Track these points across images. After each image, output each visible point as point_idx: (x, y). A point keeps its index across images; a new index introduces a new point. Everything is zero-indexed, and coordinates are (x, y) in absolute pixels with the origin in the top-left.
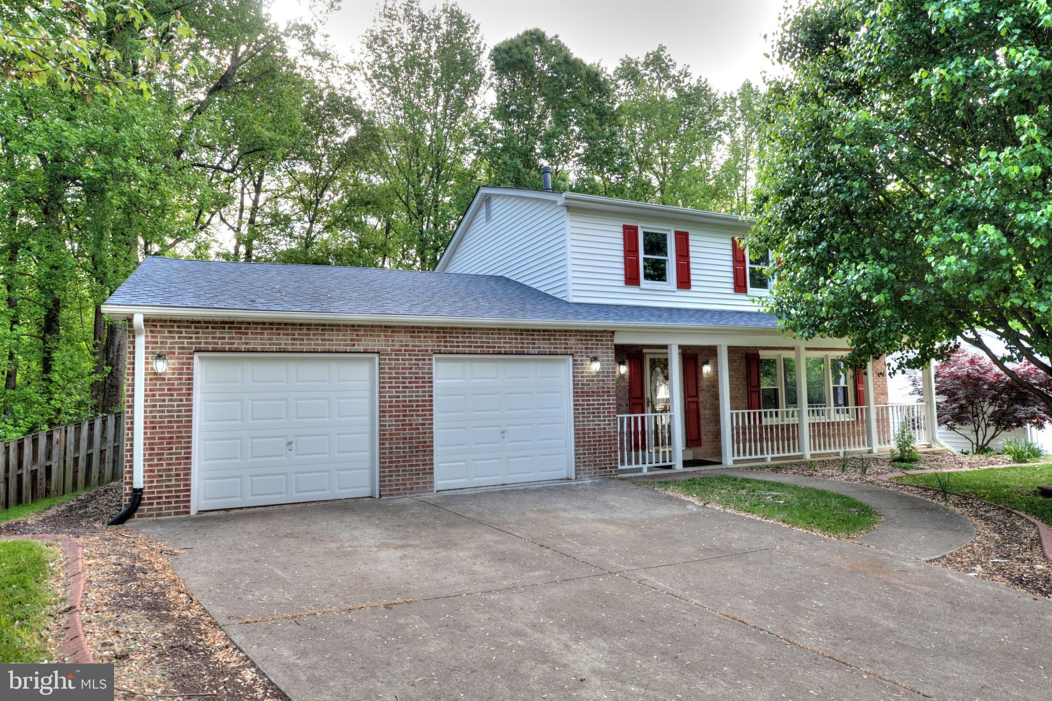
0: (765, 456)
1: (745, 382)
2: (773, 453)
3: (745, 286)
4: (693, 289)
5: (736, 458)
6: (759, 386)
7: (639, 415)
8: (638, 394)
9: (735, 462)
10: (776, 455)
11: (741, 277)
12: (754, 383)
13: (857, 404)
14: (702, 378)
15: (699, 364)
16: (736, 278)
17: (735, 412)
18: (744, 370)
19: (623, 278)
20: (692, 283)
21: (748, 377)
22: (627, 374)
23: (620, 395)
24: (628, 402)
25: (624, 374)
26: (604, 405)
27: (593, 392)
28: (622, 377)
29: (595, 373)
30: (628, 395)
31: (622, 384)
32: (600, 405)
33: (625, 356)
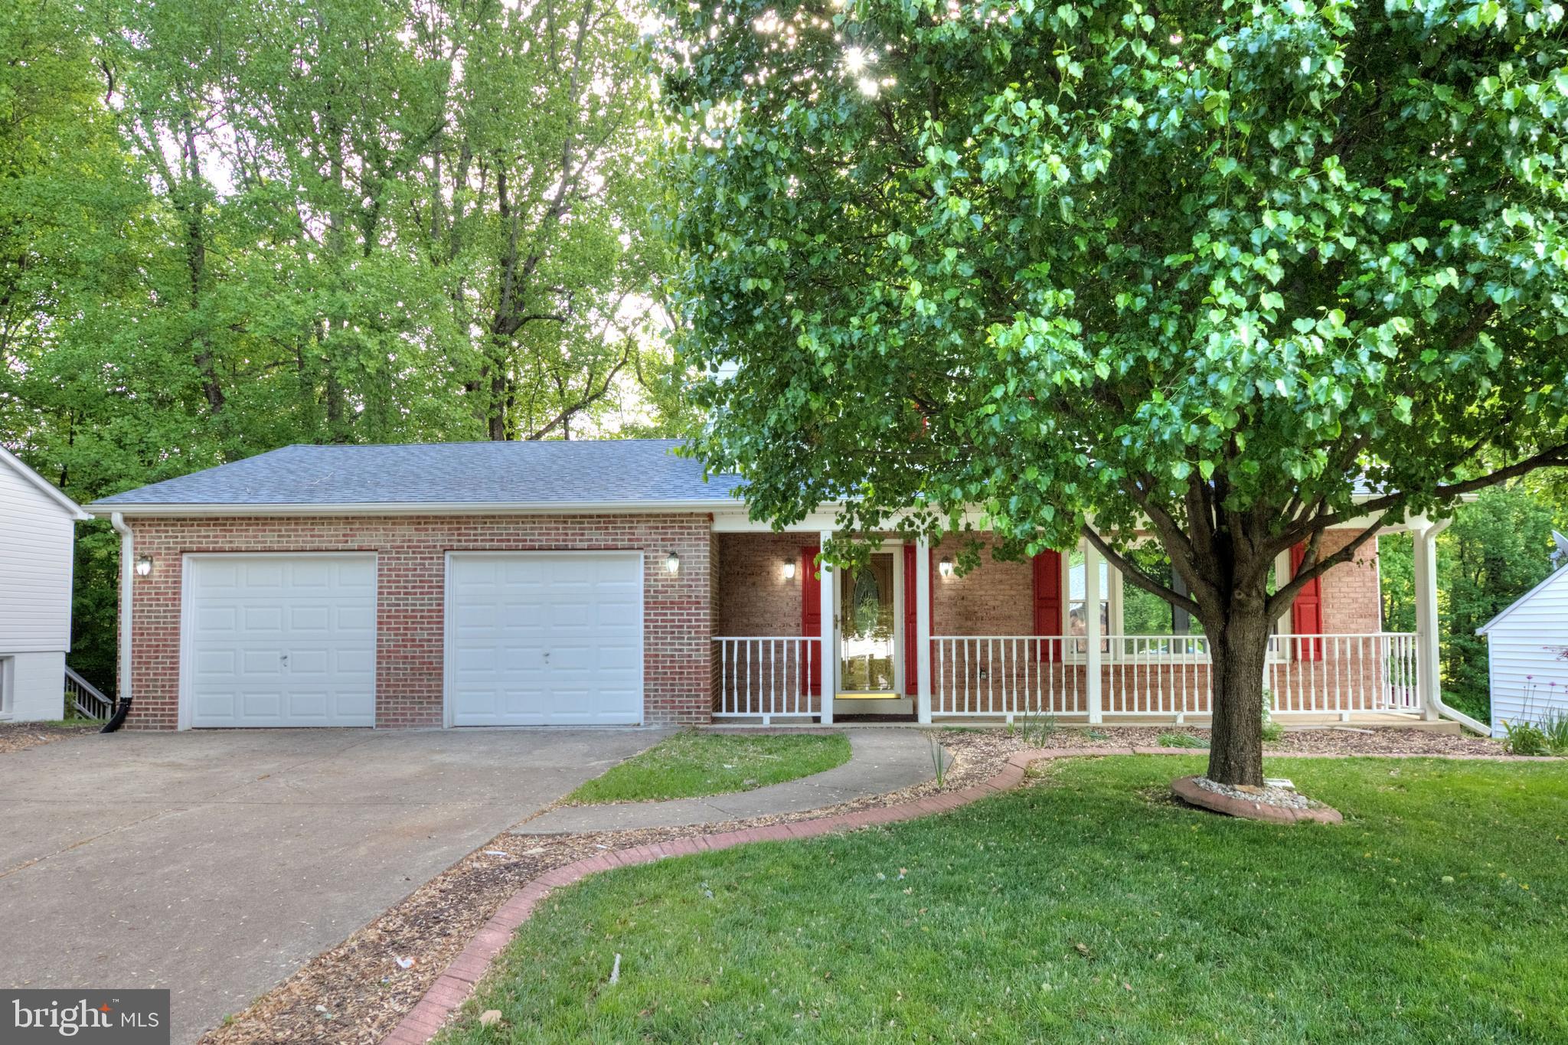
0: (1004, 713)
1: (1030, 592)
2: (1021, 709)
5: (942, 713)
6: (1058, 597)
10: (1028, 713)
12: (1047, 592)
14: (940, 585)
17: (943, 638)
18: (1029, 572)
21: (1035, 584)
22: (799, 578)
23: (787, 610)
24: (800, 621)
25: (794, 578)
26: (690, 621)
27: (672, 603)
28: (791, 582)
29: (675, 576)
30: (800, 610)
31: (791, 593)
32: (684, 621)
33: (796, 551)
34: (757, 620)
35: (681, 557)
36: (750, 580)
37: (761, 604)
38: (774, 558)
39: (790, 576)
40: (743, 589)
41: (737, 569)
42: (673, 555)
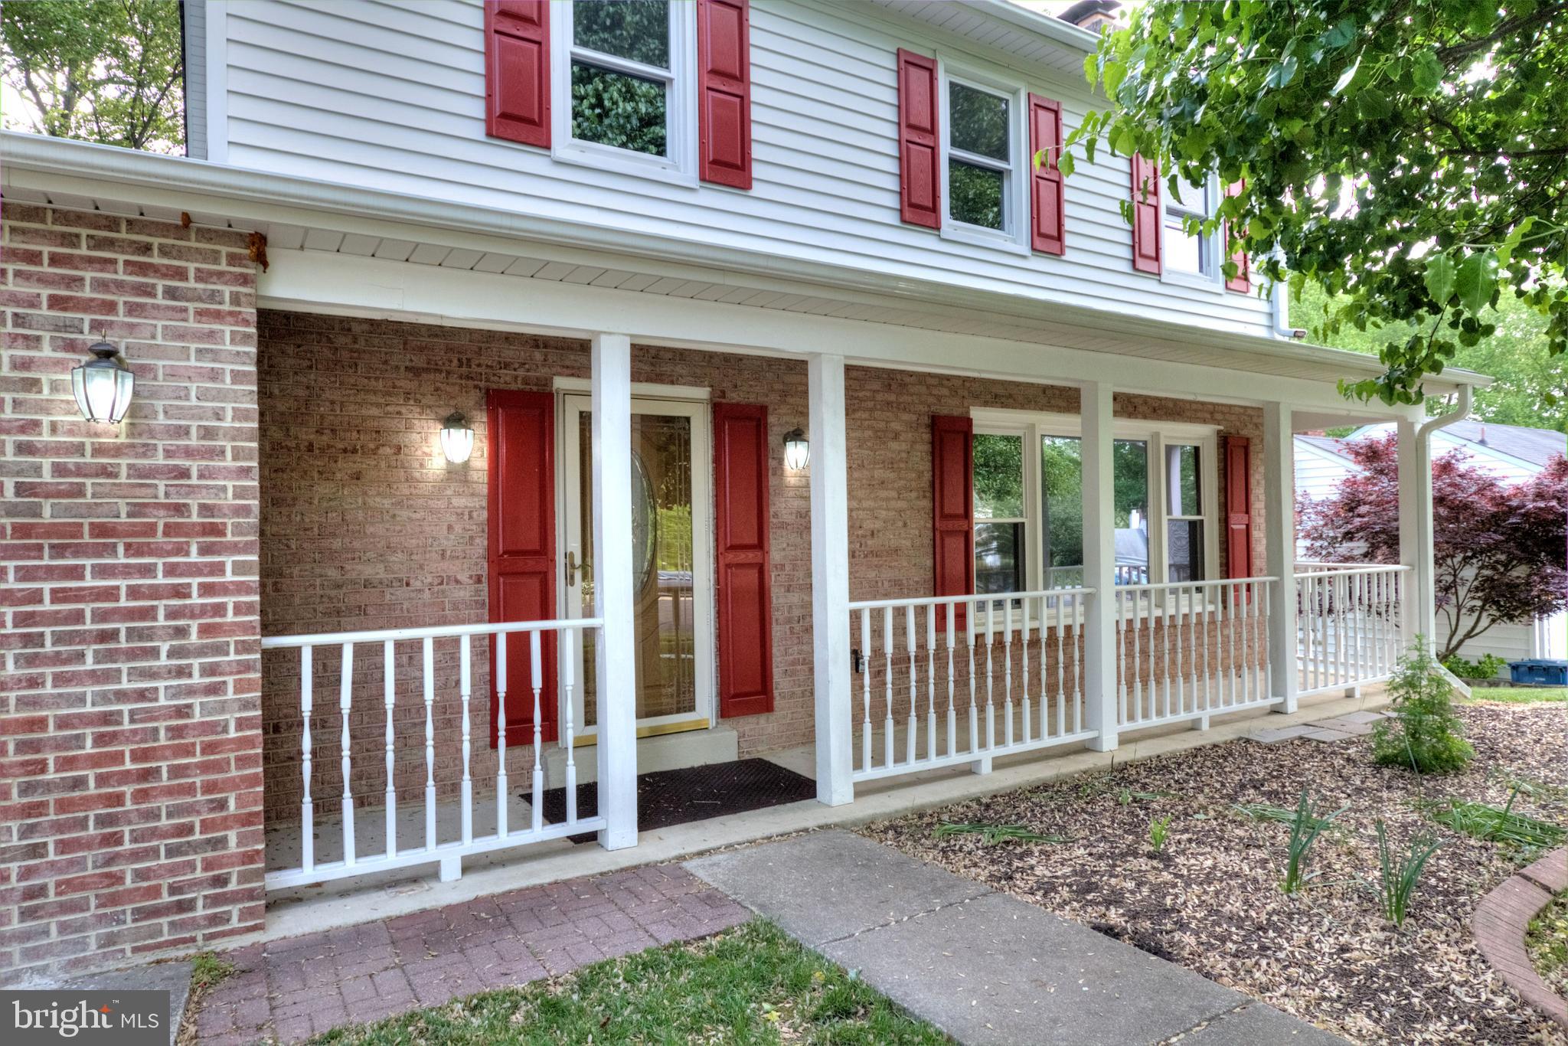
0: (976, 754)
1: (926, 503)
2: (1000, 740)
3: (934, 209)
4: (757, 190)
5: (869, 773)
6: (967, 514)
7: (534, 627)
8: (532, 541)
9: (862, 791)
10: (1012, 748)
11: (922, 178)
12: (955, 506)
13: (1227, 571)
14: (782, 487)
15: (773, 439)
16: (905, 176)
17: (866, 606)
18: (926, 466)
19: (478, 109)
20: (757, 171)
21: (937, 487)
22: (481, 464)
23: (448, 543)
24: (484, 569)
25: (466, 465)
26: (180, 592)
27: (99, 530)
28: (458, 473)
29: (116, 432)
30: (482, 542)
31: (459, 502)
32: (155, 593)
33: (475, 396)
34: (368, 571)
35: (139, 372)
36: (345, 467)
37: (379, 529)
38: (411, 412)
39: (459, 458)
40: (323, 489)
41: (306, 435)
42: (106, 356)
